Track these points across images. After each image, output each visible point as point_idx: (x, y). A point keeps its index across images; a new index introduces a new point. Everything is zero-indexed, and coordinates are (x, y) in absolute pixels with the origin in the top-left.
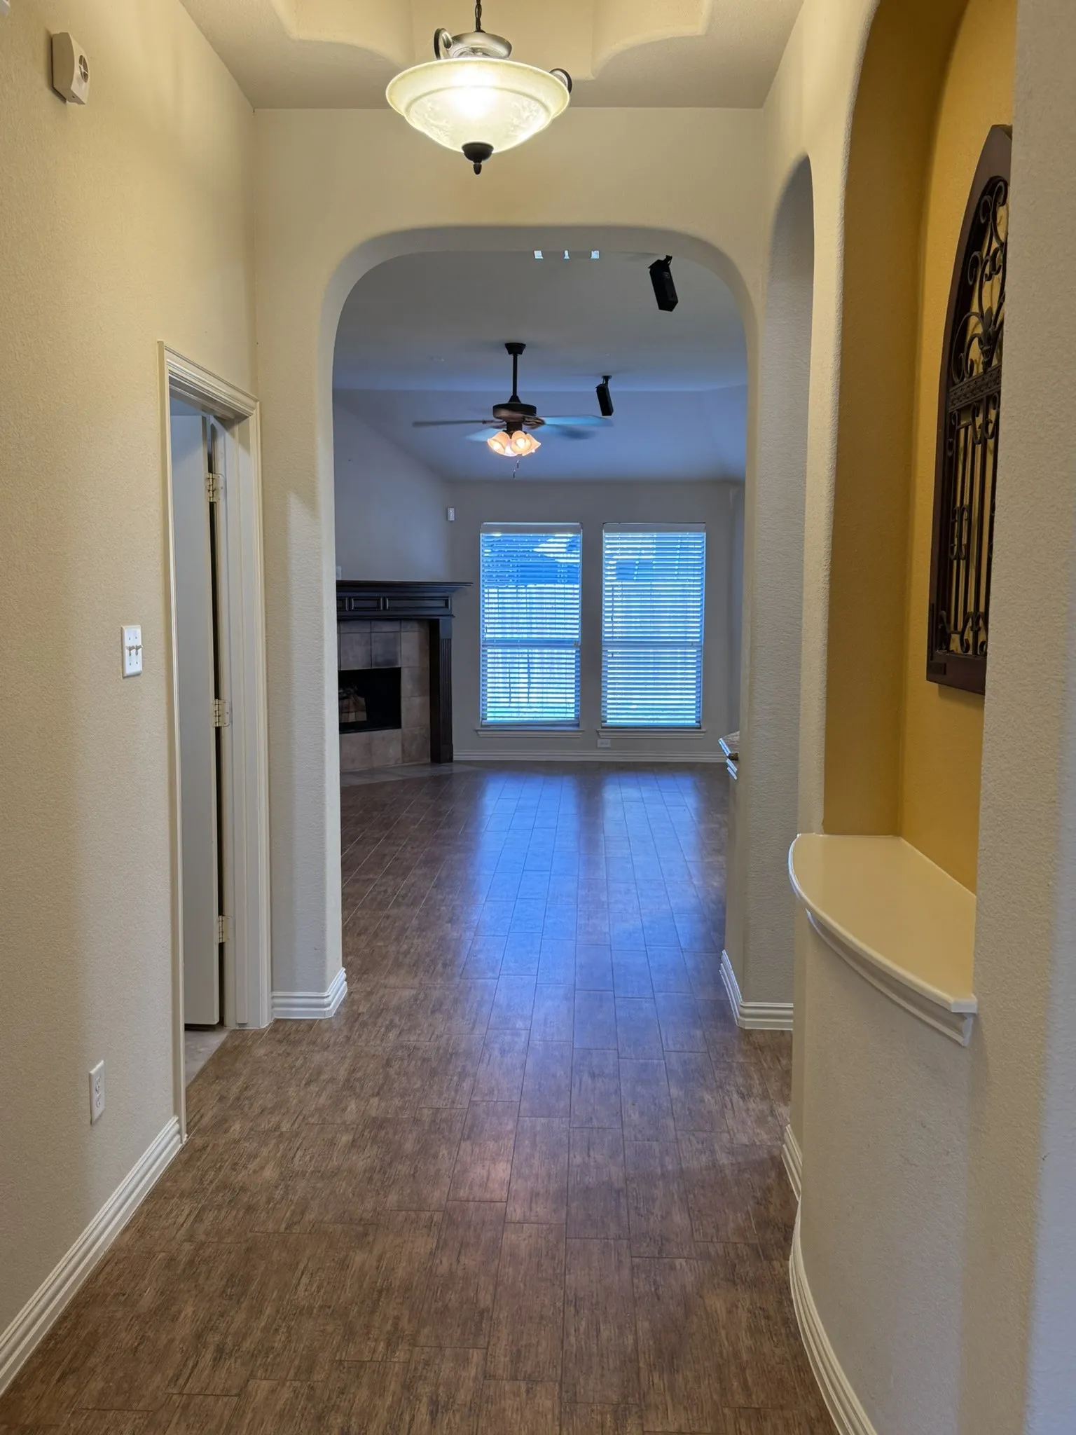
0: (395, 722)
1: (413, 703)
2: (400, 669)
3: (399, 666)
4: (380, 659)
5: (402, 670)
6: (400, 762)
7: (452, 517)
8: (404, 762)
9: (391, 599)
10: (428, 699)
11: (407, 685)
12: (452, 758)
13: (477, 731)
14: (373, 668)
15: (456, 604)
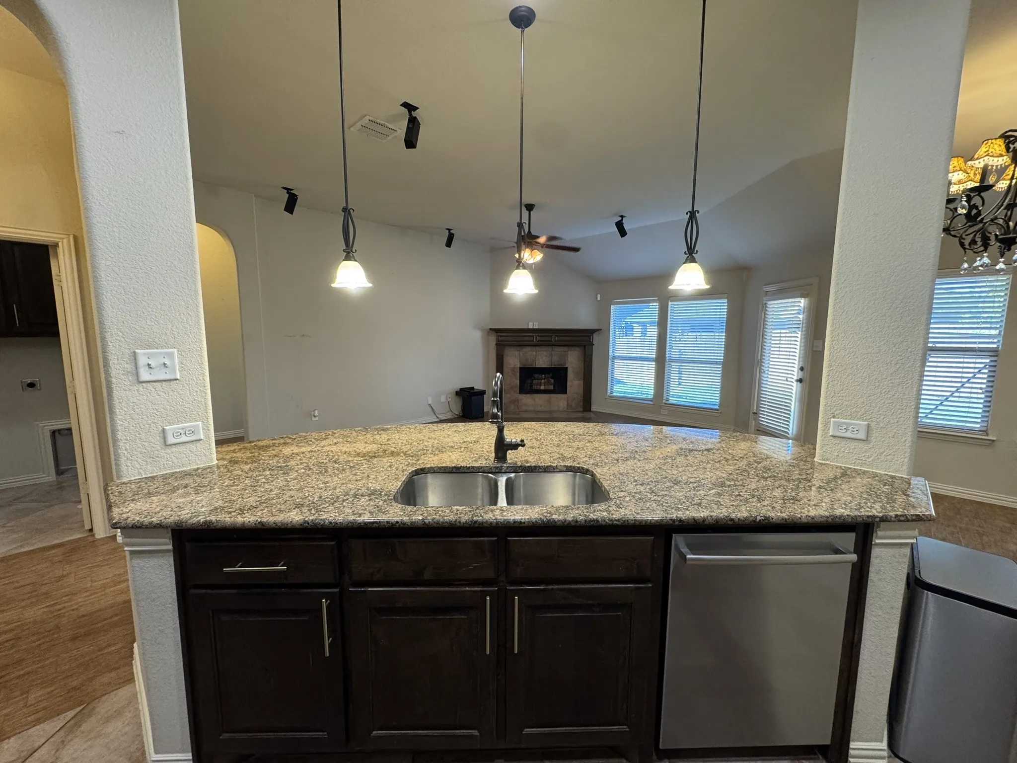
0: (564, 391)
1: (574, 384)
2: (567, 368)
3: (567, 366)
4: (556, 363)
5: (568, 368)
6: (566, 409)
7: (599, 299)
8: (567, 409)
9: (557, 336)
10: (582, 382)
11: (570, 375)
12: (591, 410)
13: (606, 399)
14: (553, 366)
15: (596, 339)
